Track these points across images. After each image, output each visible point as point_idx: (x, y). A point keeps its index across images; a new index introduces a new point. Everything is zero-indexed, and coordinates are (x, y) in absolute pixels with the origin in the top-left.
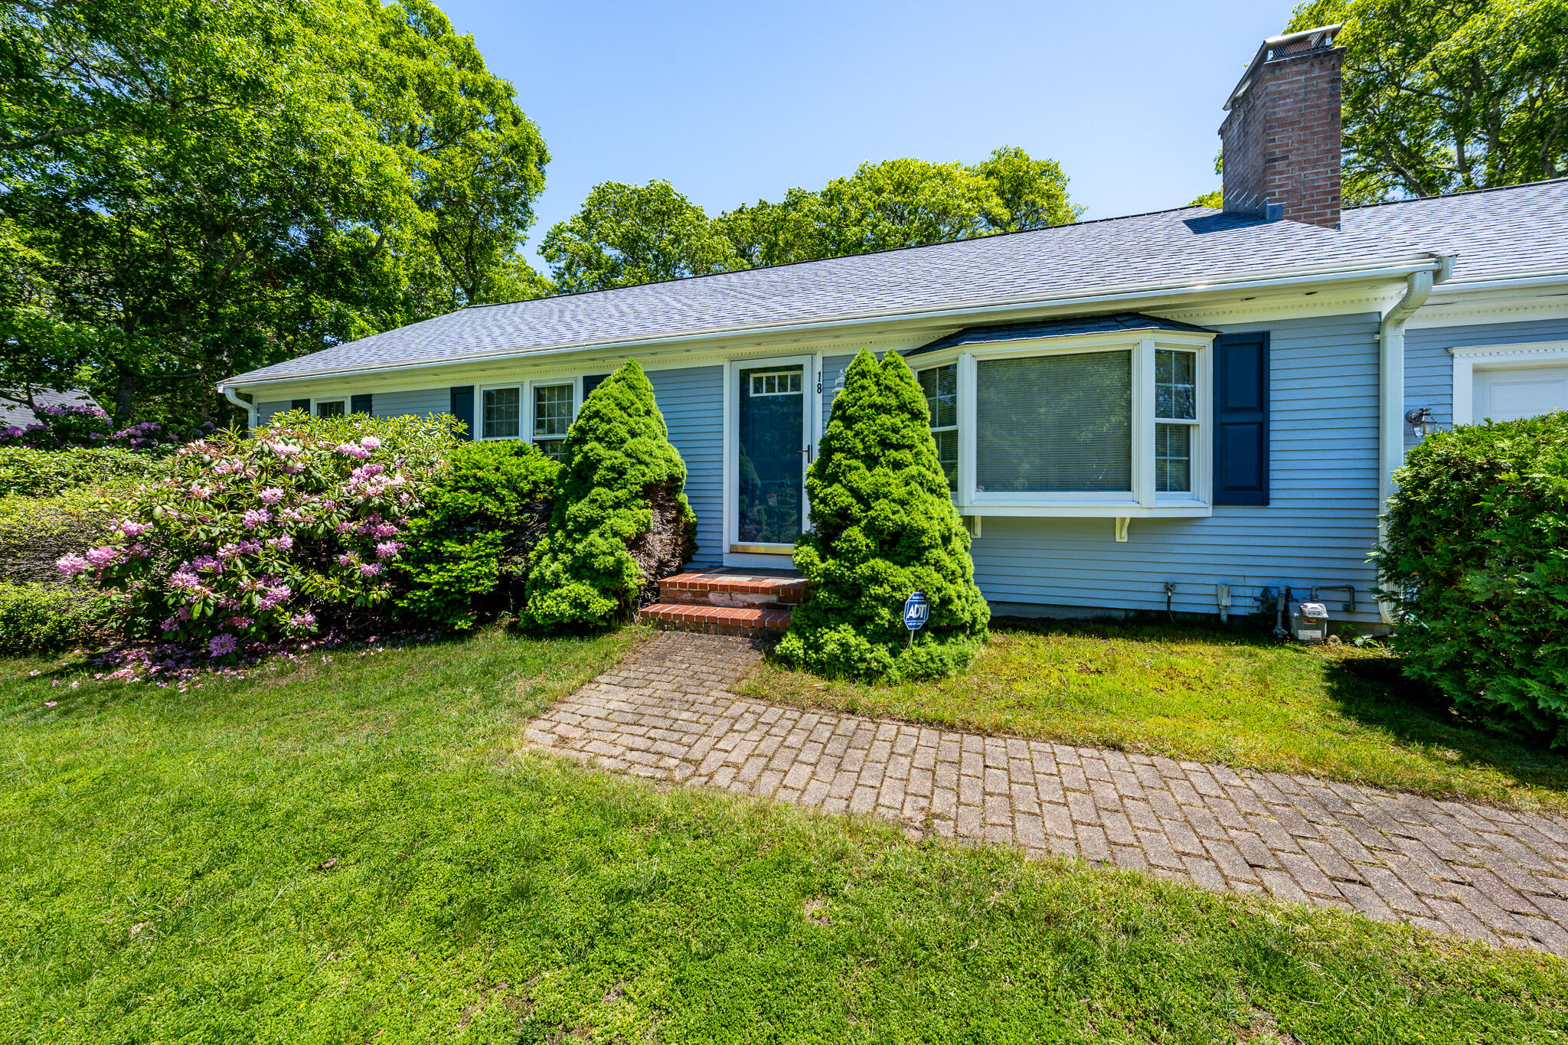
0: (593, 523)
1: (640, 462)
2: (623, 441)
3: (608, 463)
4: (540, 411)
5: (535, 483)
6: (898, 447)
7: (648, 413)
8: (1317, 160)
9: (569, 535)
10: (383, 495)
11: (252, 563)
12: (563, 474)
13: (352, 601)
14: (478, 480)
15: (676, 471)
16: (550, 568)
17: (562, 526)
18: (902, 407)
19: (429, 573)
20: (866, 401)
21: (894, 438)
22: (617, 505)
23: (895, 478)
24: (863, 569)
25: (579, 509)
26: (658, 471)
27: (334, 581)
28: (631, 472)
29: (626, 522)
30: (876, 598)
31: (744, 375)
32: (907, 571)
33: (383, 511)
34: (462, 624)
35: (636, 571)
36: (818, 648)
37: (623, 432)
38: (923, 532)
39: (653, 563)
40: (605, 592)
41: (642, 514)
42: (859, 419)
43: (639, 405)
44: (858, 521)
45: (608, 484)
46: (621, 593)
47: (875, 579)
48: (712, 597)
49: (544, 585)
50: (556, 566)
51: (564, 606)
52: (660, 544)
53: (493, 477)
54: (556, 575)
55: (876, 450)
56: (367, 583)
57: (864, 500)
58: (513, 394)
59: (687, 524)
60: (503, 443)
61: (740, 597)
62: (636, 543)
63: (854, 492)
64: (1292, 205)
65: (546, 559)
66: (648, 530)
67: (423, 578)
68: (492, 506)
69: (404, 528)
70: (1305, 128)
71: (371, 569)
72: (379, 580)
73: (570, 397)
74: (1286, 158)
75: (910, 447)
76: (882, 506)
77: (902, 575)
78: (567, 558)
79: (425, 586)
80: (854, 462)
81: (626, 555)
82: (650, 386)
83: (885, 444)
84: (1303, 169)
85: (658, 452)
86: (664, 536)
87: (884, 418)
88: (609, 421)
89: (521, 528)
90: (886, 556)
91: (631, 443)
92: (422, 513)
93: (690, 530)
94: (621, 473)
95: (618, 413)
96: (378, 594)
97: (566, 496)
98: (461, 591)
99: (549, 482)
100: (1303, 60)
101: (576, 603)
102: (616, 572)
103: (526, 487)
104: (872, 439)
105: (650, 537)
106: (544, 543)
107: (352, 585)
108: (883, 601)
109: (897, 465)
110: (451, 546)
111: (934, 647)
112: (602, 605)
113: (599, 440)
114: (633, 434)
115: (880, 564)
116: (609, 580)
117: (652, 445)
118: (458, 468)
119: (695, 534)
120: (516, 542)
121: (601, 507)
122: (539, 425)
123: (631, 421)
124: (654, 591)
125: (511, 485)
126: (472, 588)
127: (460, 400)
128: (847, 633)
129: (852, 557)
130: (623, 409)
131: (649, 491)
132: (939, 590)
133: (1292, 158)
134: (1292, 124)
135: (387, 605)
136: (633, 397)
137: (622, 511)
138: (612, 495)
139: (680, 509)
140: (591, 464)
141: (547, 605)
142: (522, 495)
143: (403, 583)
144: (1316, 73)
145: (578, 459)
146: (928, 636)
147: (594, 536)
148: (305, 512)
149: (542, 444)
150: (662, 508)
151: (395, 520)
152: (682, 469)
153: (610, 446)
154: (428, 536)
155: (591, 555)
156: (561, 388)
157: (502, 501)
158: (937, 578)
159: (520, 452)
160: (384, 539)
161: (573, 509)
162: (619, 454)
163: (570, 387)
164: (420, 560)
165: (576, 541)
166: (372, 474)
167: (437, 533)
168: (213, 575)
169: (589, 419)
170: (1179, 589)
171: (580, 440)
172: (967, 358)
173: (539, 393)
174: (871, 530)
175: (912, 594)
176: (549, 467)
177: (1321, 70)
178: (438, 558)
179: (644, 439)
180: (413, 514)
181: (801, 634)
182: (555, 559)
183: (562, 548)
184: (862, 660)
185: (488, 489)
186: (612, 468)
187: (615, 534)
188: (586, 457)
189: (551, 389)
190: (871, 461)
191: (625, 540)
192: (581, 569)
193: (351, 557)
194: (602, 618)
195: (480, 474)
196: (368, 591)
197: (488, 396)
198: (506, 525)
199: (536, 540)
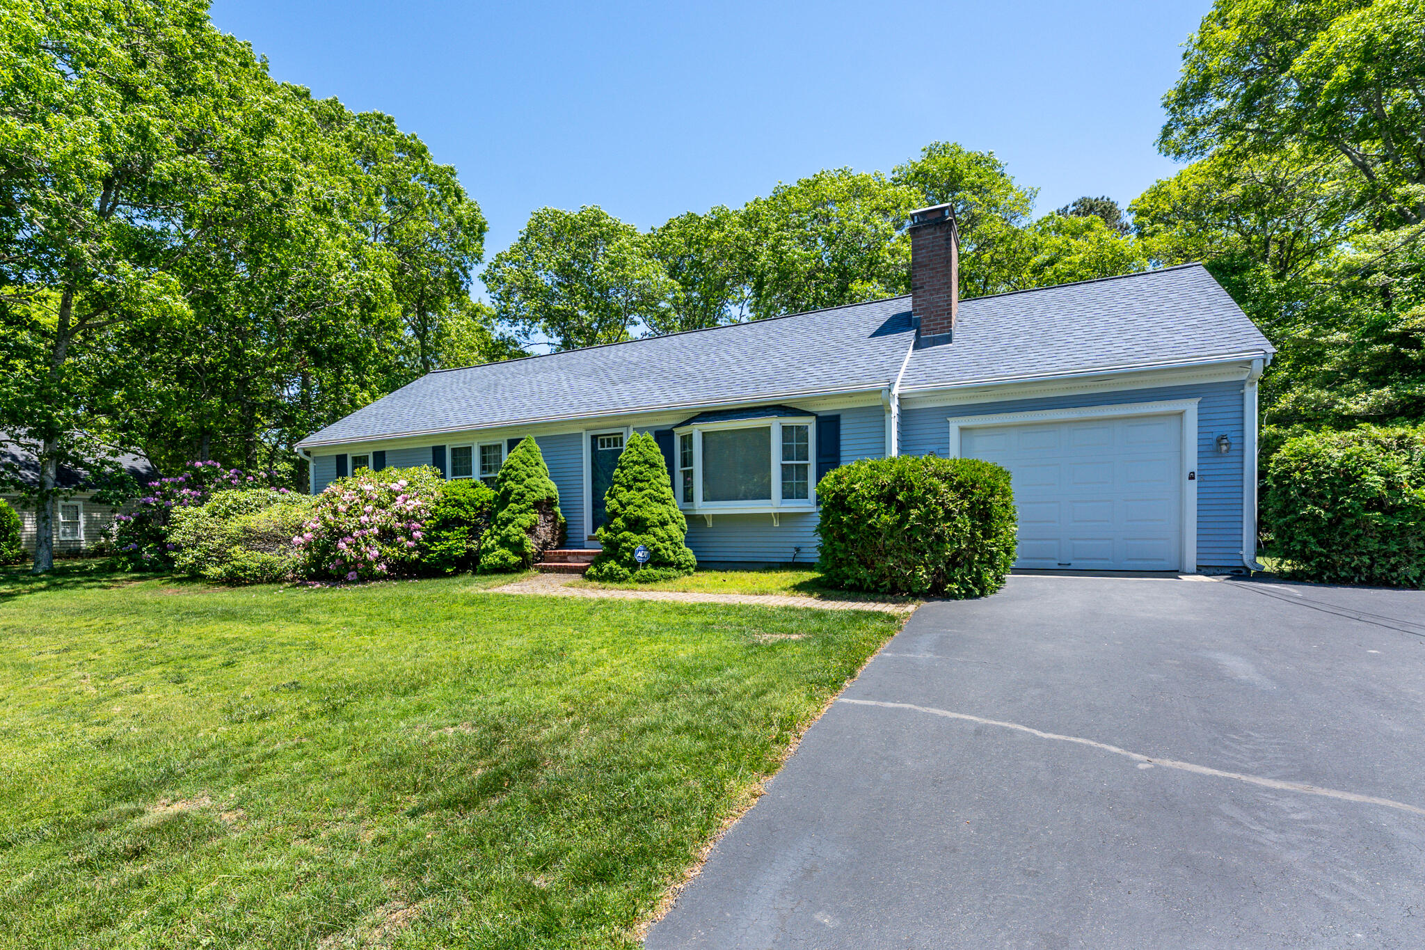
0: (510, 521)
1: (532, 490)
2: (523, 480)
3: (516, 491)
4: (483, 460)
5: (482, 502)
6: (641, 481)
7: (537, 464)
8: (939, 289)
9: (499, 527)
10: (413, 511)
11: (365, 540)
12: (496, 496)
13: (403, 559)
14: (456, 501)
15: (551, 495)
16: (490, 543)
17: (496, 523)
18: (646, 462)
19: (436, 546)
20: (630, 459)
21: (640, 477)
22: (521, 512)
23: (639, 495)
24: (620, 536)
25: (504, 514)
26: (542, 495)
27: (395, 549)
28: (527, 495)
29: (526, 520)
30: (624, 548)
31: (594, 438)
32: (639, 537)
33: (414, 517)
34: (449, 570)
35: (531, 545)
36: (601, 571)
37: (524, 476)
38: (648, 519)
39: (540, 542)
40: (515, 554)
41: (533, 517)
42: (626, 468)
43: (532, 460)
44: (620, 516)
45: (516, 502)
46: (524, 555)
47: (625, 540)
48: (569, 558)
49: (488, 551)
50: (493, 542)
51: (497, 559)
52: (544, 532)
53: (462, 499)
54: (493, 546)
55: (631, 483)
56: (410, 551)
57: (623, 506)
58: (468, 450)
59: (561, 524)
60: (464, 481)
61: (581, 557)
62: (531, 530)
63: (620, 502)
64: (925, 318)
65: (488, 539)
66: (537, 525)
67: (433, 548)
68: (463, 514)
69: (424, 525)
70: (932, 269)
71: (411, 544)
72: (414, 549)
73: (501, 452)
74: (922, 287)
75: (648, 481)
76: (630, 508)
77: (636, 538)
78: (498, 538)
79: (434, 552)
80: (621, 489)
81: (524, 535)
82: (539, 449)
83: (635, 480)
84: (932, 295)
85: (542, 485)
86: (546, 528)
87: (637, 468)
88: (517, 470)
89: (477, 525)
90: (629, 531)
91: (528, 481)
92: (431, 518)
93: (564, 527)
94: (523, 496)
95: (521, 465)
96: (415, 555)
97: (497, 508)
98: (450, 554)
99: (489, 502)
100: (930, 226)
101: (502, 558)
102: (521, 543)
103: (478, 505)
104: (630, 477)
105: (538, 528)
106: (487, 532)
107: (402, 551)
108: (628, 549)
109: (640, 490)
110: (445, 533)
111: (652, 571)
112: (514, 559)
113: (512, 480)
114: (529, 476)
115: (627, 534)
116: (517, 547)
117: (539, 481)
118: (446, 496)
119: (567, 529)
120: (474, 533)
121: (514, 513)
122: (483, 468)
123: (528, 469)
124: (541, 556)
125: (471, 504)
126: (454, 553)
127: (437, 455)
128: (612, 564)
129: (617, 531)
130: (524, 463)
131: (537, 505)
132: (653, 545)
133: (926, 288)
134: (926, 266)
135: (418, 561)
136: (529, 457)
137: (523, 515)
138: (518, 507)
139: (556, 515)
140: (508, 492)
141: (490, 559)
142: (476, 509)
143: (424, 550)
144: (938, 234)
145: (502, 489)
146: (649, 566)
147: (510, 526)
148: (380, 518)
149: (485, 480)
150: (545, 514)
151: (419, 521)
152: (555, 493)
153: (517, 482)
154: (435, 529)
155: (508, 535)
156: (495, 446)
157: (467, 512)
158: (653, 539)
159: (474, 486)
160: (415, 530)
161: (500, 514)
162: (521, 486)
163: (500, 446)
164: (431, 540)
165: (502, 530)
166: (406, 500)
167: (438, 528)
168: (351, 545)
169: (508, 469)
170: (802, 550)
171: (503, 480)
172: (697, 430)
173: (483, 449)
174: (625, 519)
175: (640, 546)
176: (488, 493)
177: (941, 232)
178: (438, 539)
179: (535, 478)
180: (427, 519)
181: (596, 566)
182: (493, 538)
183: (496, 533)
184: (618, 574)
185: (459, 504)
186: (518, 494)
187: (520, 526)
188: (506, 489)
189: (489, 447)
190: (629, 488)
191: (524, 529)
192: (504, 542)
193: (403, 538)
194: (514, 565)
195: (457, 497)
196: (409, 554)
197: (454, 450)
198: (468, 524)
199: (483, 532)
